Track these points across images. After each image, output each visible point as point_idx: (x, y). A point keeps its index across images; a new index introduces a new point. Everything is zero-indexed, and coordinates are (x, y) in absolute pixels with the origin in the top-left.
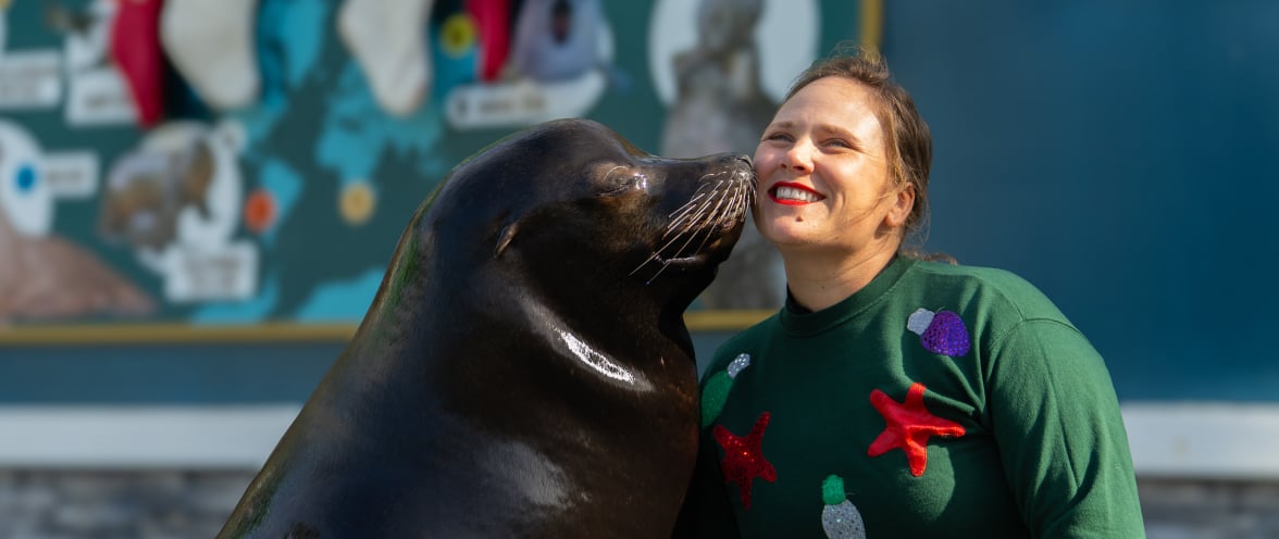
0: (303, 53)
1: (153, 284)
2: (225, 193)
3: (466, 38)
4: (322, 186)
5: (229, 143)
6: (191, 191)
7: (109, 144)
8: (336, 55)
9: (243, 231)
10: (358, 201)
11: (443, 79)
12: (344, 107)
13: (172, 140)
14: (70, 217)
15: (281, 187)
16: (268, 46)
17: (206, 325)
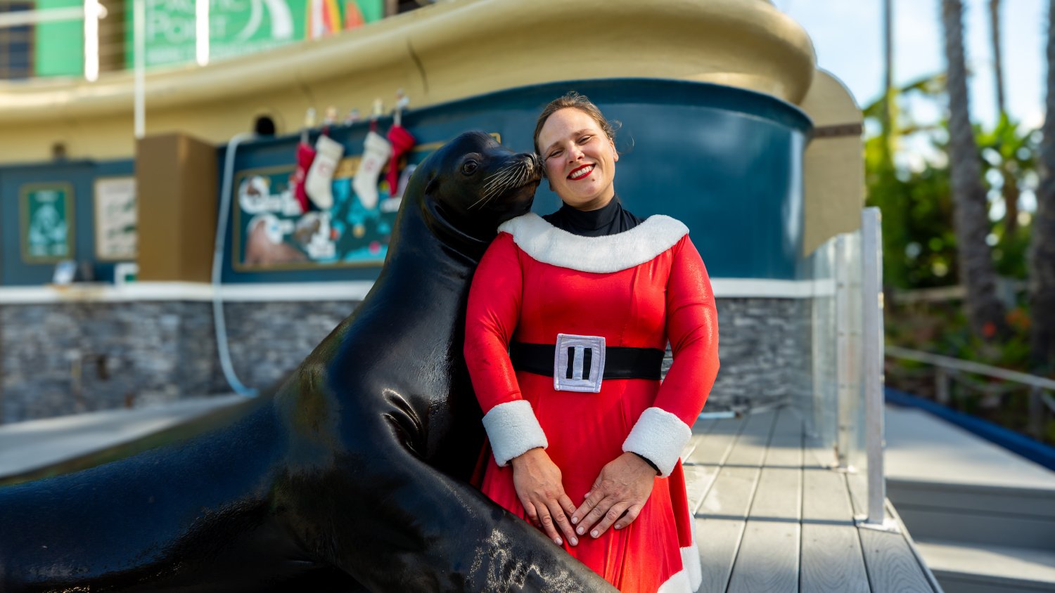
0: (343, 190)
1: (306, 254)
2: (325, 230)
3: (386, 188)
4: (349, 228)
5: (325, 218)
6: (316, 229)
7: (295, 219)
8: (352, 194)
9: (331, 238)
10: (359, 230)
11: (381, 199)
12: (355, 206)
13: (310, 218)
14: (287, 238)
15: (339, 229)
16: (334, 192)
17: (323, 263)
